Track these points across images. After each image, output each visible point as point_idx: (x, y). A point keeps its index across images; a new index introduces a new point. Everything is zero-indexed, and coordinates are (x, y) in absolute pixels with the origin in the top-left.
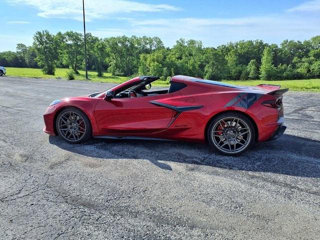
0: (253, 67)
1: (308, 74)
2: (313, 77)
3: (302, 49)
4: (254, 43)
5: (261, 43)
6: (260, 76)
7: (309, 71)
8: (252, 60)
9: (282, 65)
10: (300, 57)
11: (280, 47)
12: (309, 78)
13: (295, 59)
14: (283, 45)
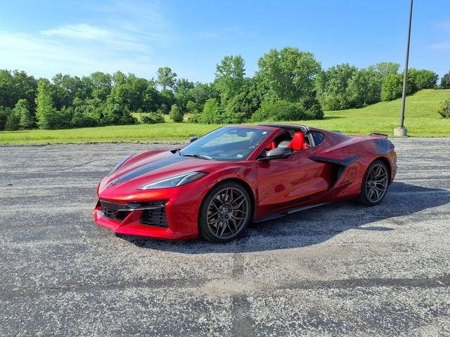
0: (24, 111)
1: (101, 120)
2: (108, 123)
3: (81, 87)
4: (12, 74)
5: (23, 75)
6: (39, 123)
7: (102, 116)
8: (21, 100)
9: (66, 108)
10: (82, 97)
11: (52, 82)
12: (104, 125)
13: (76, 101)
14: (55, 80)
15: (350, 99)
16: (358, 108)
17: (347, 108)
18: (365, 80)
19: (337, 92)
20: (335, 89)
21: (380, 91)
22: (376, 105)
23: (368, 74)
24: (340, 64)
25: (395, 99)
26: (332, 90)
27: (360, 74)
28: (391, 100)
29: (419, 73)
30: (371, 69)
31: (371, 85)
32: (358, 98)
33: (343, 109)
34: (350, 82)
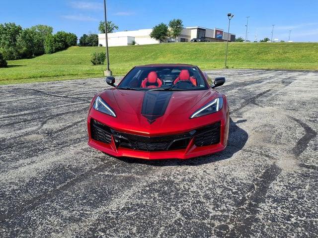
15: (21, 51)
16: (29, 58)
17: (20, 59)
18: (31, 37)
19: (9, 46)
20: (7, 43)
21: (43, 46)
22: (42, 56)
23: (32, 33)
24: (8, 23)
25: (55, 52)
26: (4, 44)
27: (26, 33)
28: (52, 52)
29: (67, 35)
30: (34, 28)
31: (36, 41)
32: (27, 51)
33: (17, 59)
34: (19, 38)
